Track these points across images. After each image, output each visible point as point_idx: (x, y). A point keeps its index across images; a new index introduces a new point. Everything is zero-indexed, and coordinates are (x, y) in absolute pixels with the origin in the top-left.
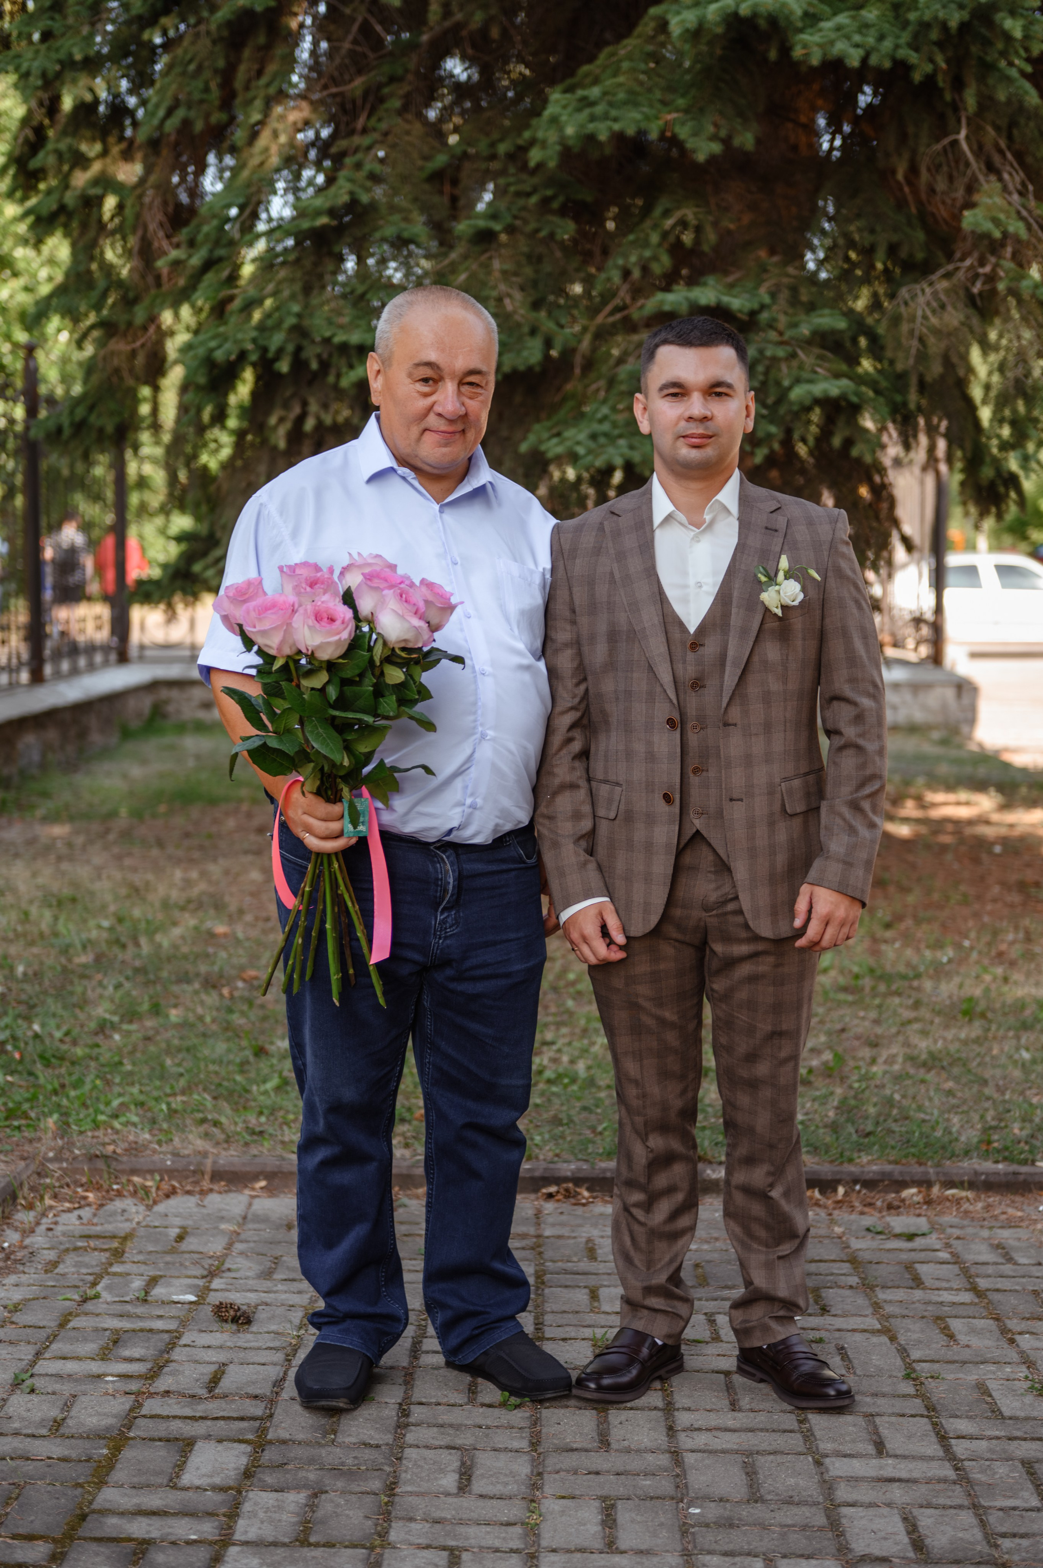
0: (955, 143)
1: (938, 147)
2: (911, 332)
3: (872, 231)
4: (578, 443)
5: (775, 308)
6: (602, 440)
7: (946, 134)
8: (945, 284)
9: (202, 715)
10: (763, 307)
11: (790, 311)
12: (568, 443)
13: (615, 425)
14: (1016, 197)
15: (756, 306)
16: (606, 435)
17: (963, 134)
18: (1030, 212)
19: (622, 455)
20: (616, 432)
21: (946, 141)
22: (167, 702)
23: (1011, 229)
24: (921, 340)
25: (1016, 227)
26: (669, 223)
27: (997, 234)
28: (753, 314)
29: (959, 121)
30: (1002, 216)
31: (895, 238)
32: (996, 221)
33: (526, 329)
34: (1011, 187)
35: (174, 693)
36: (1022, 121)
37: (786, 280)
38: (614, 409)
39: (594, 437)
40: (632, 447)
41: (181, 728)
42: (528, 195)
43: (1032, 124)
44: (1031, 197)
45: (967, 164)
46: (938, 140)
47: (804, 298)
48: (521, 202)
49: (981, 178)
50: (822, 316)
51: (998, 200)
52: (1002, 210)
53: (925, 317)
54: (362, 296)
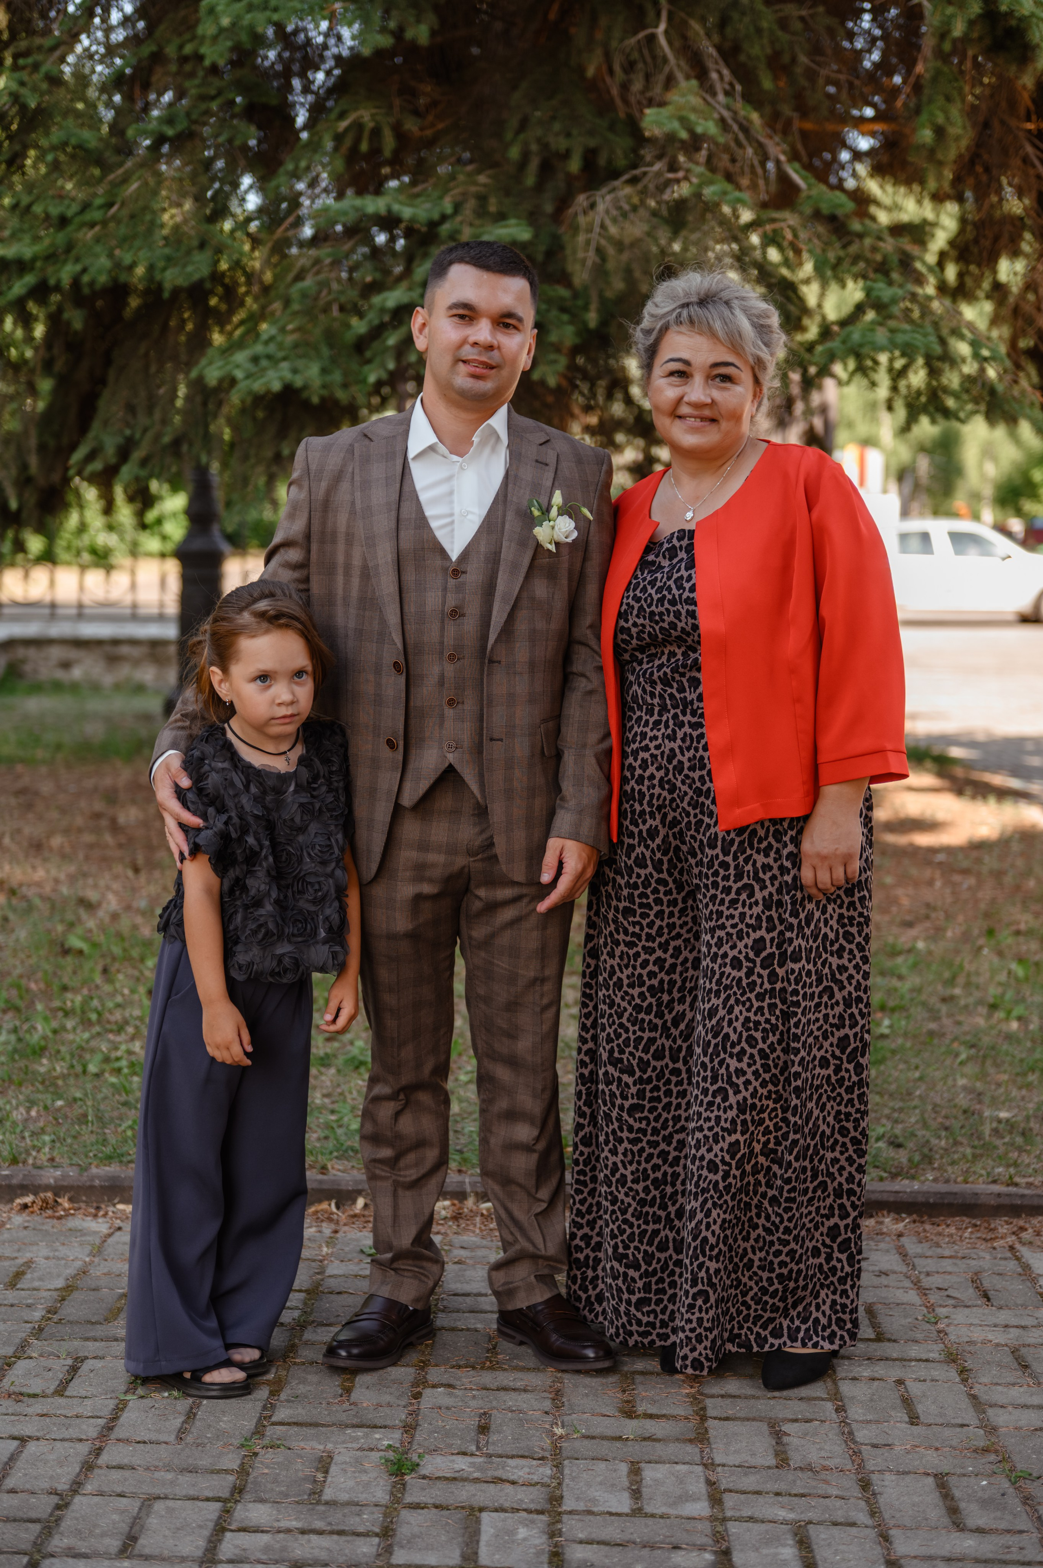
0: (652, 38)
1: (633, 41)
2: (588, 242)
3: (568, 135)
4: (238, 366)
5: (459, 218)
6: (264, 363)
7: (644, 27)
8: (628, 190)
9: (60, 675)
10: (444, 218)
11: (477, 222)
12: (229, 367)
13: (281, 346)
14: (721, 97)
15: (436, 216)
16: (269, 357)
17: (662, 27)
18: (735, 113)
19: (281, 379)
20: (280, 354)
21: (641, 35)
22: (23, 661)
23: (699, 130)
24: (599, 251)
25: (708, 127)
26: (343, 125)
27: (684, 135)
28: (433, 225)
29: (658, 15)
30: (693, 117)
31: (592, 143)
32: (683, 120)
33: (195, 243)
34: (719, 87)
35: (31, 653)
36: (735, 16)
37: (473, 189)
38: (282, 330)
39: (255, 359)
40: (295, 371)
41: (37, 688)
42: (213, 98)
43: (747, 19)
44: (738, 98)
45: (665, 60)
46: (635, 33)
47: (493, 208)
48: (203, 106)
49: (680, 76)
50: (506, 226)
51: (695, 100)
52: (694, 110)
53: (603, 226)
54: (29, 207)
